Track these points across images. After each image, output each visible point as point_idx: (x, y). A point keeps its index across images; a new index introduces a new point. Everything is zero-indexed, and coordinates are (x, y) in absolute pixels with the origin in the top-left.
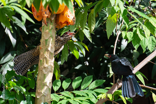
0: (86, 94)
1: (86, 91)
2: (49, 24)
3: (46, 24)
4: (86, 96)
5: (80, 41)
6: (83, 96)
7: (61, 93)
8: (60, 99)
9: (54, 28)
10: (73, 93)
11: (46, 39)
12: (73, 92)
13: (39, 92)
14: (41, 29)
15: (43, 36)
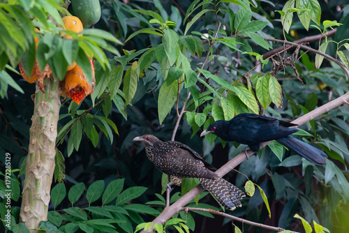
0: (111, 212)
1: (111, 208)
2: (48, 90)
3: (43, 89)
4: (110, 216)
5: (104, 116)
6: (105, 218)
7: (65, 210)
8: (63, 221)
9: (57, 97)
10: (87, 211)
11: (42, 116)
12: (86, 209)
13: (26, 211)
14: (34, 97)
15: (37, 111)
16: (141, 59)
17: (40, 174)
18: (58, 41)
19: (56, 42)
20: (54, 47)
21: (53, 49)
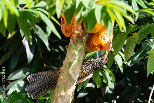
2: (78, 44)
3: (75, 42)
11: (71, 61)
15: (68, 57)
16: (139, 32)
17: (62, 101)
18: (93, 5)
19: (91, 5)
20: (89, 8)
21: (88, 9)
